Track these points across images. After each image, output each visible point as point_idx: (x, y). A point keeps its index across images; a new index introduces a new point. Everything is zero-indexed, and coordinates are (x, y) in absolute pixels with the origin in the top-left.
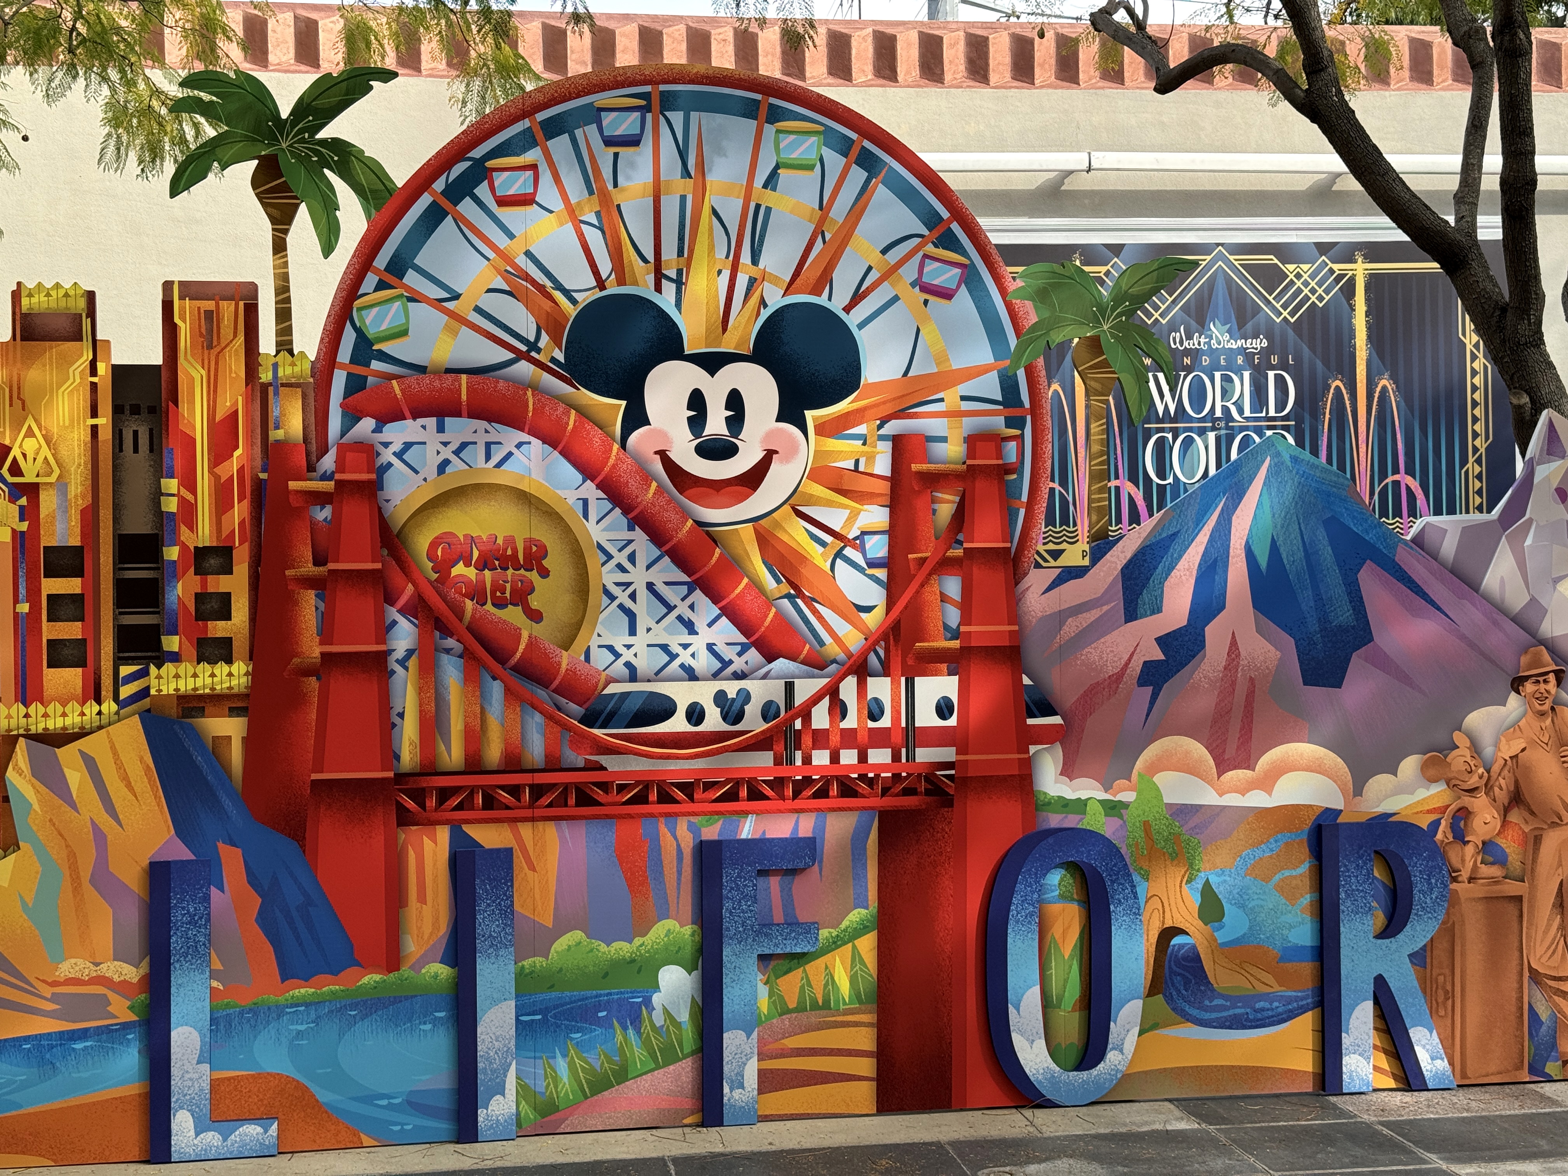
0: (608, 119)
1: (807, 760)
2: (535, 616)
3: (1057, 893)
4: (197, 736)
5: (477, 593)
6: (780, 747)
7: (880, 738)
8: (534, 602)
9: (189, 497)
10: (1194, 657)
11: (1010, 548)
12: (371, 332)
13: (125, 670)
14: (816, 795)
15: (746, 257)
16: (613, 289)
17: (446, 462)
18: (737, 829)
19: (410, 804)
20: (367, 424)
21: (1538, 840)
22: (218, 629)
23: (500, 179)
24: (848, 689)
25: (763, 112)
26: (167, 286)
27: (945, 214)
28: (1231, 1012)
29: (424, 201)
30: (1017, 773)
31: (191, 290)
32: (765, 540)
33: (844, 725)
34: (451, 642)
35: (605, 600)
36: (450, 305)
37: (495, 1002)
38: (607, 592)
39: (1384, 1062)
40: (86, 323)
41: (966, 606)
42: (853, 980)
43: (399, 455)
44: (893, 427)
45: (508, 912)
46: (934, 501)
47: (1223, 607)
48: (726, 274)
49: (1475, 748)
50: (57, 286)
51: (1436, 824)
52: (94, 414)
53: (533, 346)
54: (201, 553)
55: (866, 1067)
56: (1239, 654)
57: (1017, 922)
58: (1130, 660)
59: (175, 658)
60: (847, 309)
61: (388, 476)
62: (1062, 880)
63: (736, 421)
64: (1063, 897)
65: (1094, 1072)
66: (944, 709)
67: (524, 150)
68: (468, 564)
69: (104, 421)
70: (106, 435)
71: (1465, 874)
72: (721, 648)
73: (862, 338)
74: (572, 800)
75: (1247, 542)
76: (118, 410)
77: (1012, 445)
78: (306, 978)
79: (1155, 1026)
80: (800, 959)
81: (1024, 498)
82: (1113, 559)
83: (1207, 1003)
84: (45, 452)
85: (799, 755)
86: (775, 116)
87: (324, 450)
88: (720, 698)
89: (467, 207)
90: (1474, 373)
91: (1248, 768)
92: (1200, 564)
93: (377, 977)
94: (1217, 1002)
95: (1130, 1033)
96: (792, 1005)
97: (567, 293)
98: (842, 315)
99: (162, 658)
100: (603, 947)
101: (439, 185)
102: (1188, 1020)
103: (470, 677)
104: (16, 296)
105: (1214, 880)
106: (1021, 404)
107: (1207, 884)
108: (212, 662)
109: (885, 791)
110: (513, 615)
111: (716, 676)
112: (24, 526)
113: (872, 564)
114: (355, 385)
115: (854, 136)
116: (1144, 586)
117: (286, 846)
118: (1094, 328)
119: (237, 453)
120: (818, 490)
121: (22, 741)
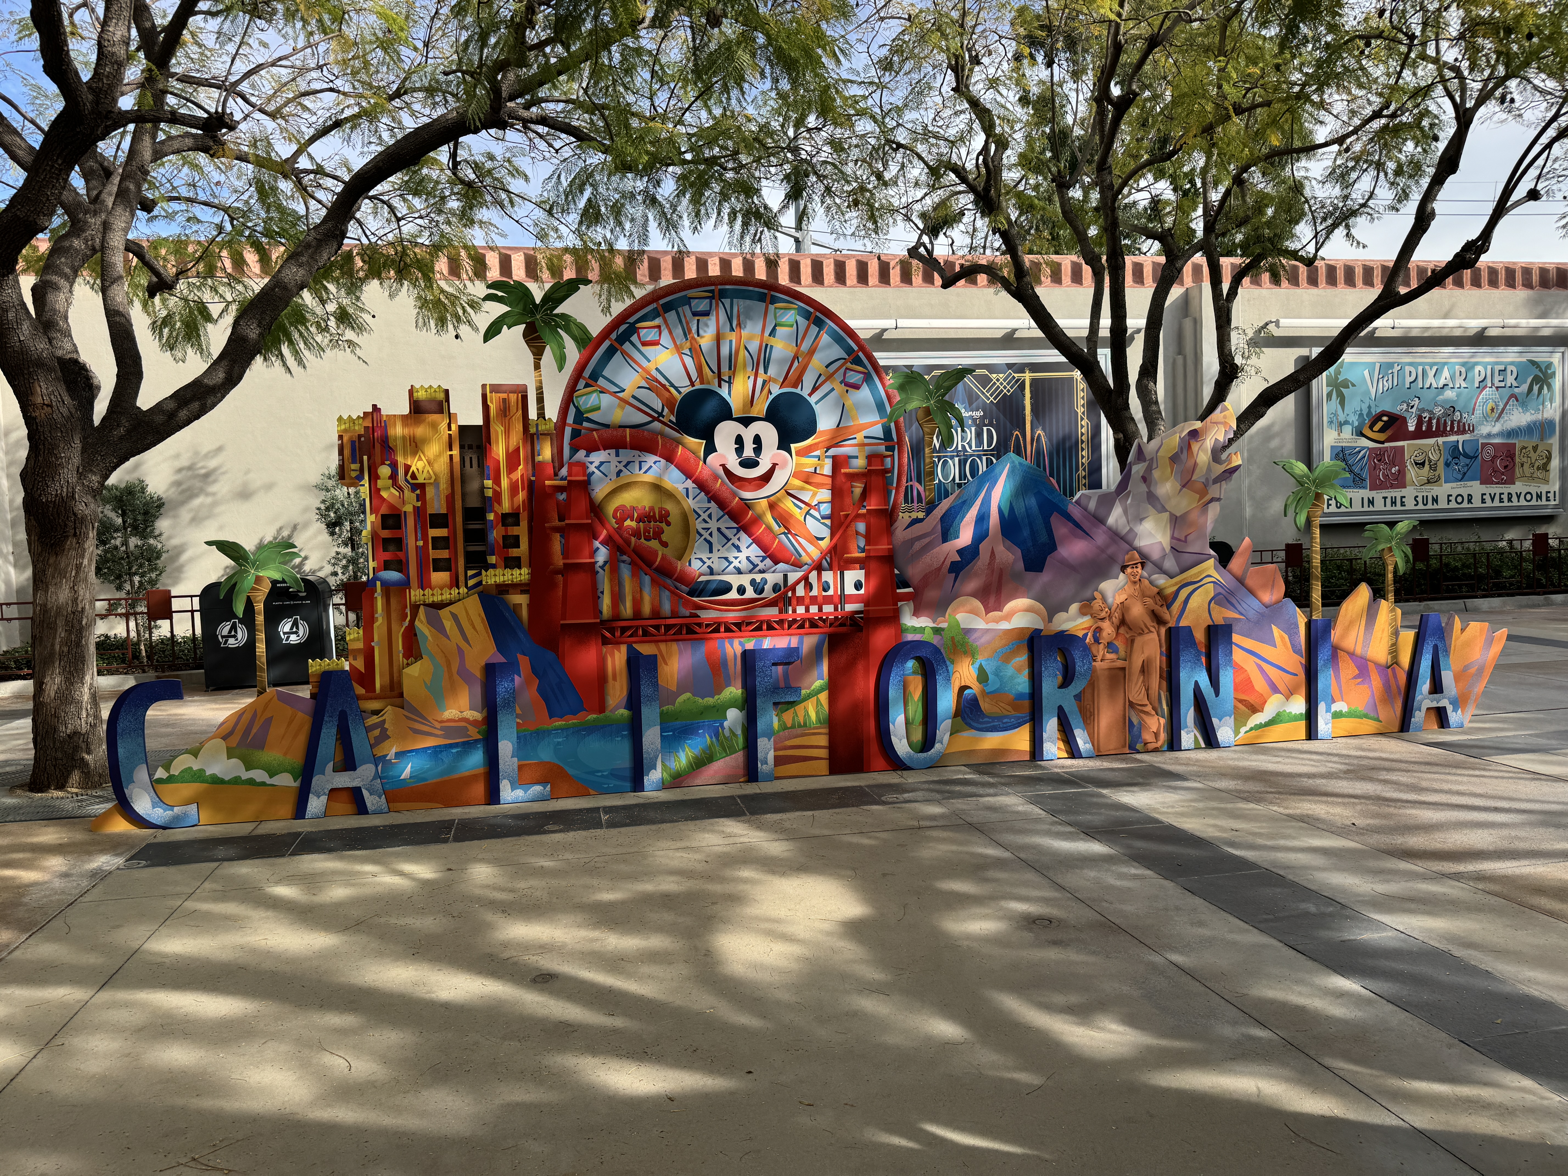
0: (694, 302)
1: (794, 611)
2: (665, 545)
3: (912, 671)
4: (506, 604)
5: (636, 533)
6: (781, 604)
7: (828, 600)
8: (664, 538)
9: (498, 489)
10: (974, 559)
11: (888, 509)
12: (582, 409)
13: (470, 573)
14: (799, 627)
15: (761, 370)
16: (698, 386)
17: (620, 471)
18: (762, 644)
19: (608, 634)
20: (582, 453)
21: (1133, 641)
22: (514, 552)
23: (642, 332)
24: (813, 576)
25: (768, 299)
26: (484, 386)
27: (856, 348)
28: (992, 724)
29: (606, 344)
30: (892, 615)
31: (496, 388)
32: (772, 506)
33: (812, 594)
34: (625, 558)
35: (698, 536)
36: (620, 395)
37: (650, 726)
38: (698, 533)
39: (1061, 745)
40: (445, 405)
41: (868, 537)
42: (817, 713)
43: (598, 468)
44: (832, 451)
45: (655, 685)
46: (852, 487)
47: (988, 535)
48: (752, 378)
49: (1104, 599)
50: (431, 387)
51: (1086, 635)
52: (451, 450)
53: (661, 414)
54: (505, 516)
55: (824, 753)
56: (995, 557)
57: (893, 684)
58: (944, 561)
59: (494, 566)
60: (810, 395)
61: (593, 478)
62: (914, 665)
63: (758, 450)
64: (914, 673)
65: (929, 753)
66: (858, 585)
67: (654, 319)
68: (632, 520)
69: (456, 452)
70: (457, 459)
71: (1099, 658)
72: (753, 559)
73: (817, 408)
74: (684, 631)
75: (999, 504)
76: (462, 447)
77: (889, 459)
78: (561, 717)
79: (958, 731)
80: (792, 704)
82: (936, 513)
83: (981, 720)
84: (428, 468)
85: (790, 609)
86: (774, 300)
87: (562, 466)
88: (753, 582)
89: (627, 346)
90: (1082, 427)
91: (1000, 610)
92: (977, 515)
93: (595, 716)
94: (985, 719)
95: (946, 734)
96: (789, 725)
97: (676, 388)
98: (808, 398)
99: (488, 567)
100: (700, 700)
101: (614, 336)
102: (972, 728)
103: (634, 574)
104: (411, 392)
105: (984, 663)
106: (892, 440)
107: (981, 666)
108: (512, 568)
109: (831, 625)
110: (654, 544)
111: (750, 572)
112: (419, 504)
113: (823, 518)
114: (576, 434)
115: (812, 310)
116: (951, 526)
117: (550, 655)
118: (927, 402)
119: (521, 467)
120: (797, 482)
121: (422, 608)
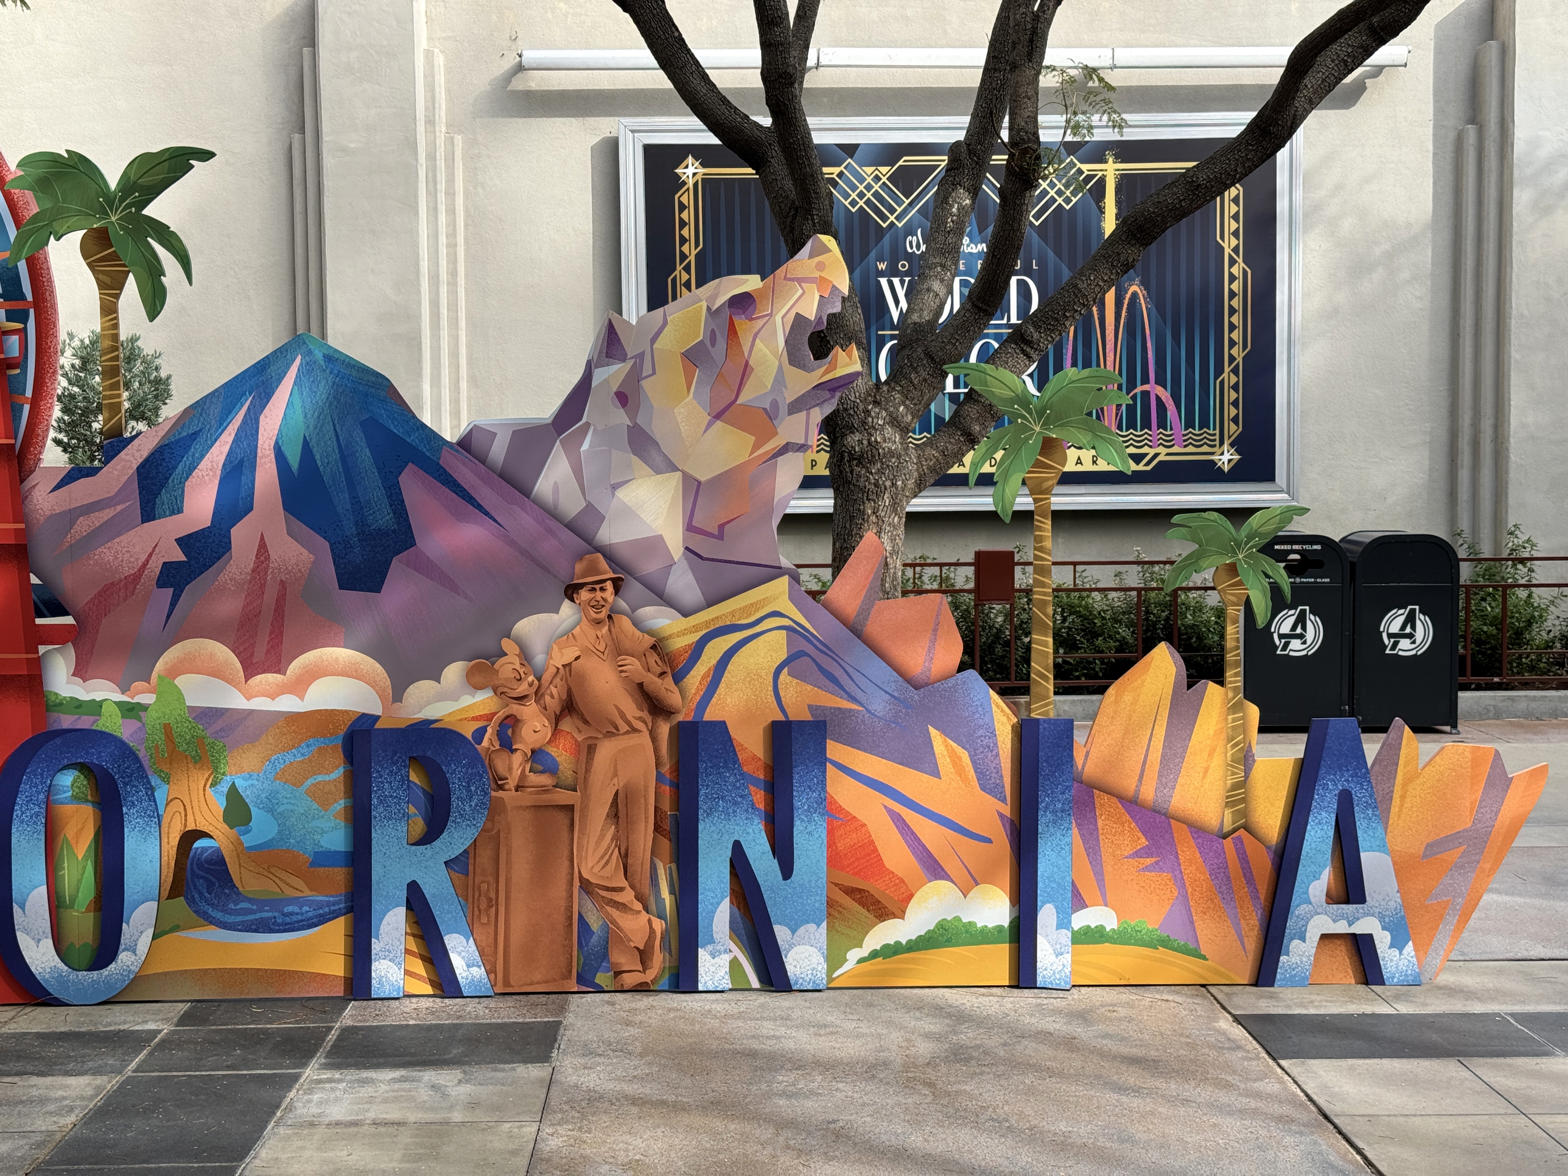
3: (70, 794)
10: (219, 559)
11: (13, 445)
21: (591, 750)
28: (258, 916)
30: (26, 673)
39: (419, 967)
47: (251, 509)
49: (525, 656)
51: (480, 734)
56: (268, 558)
57: (22, 822)
58: (147, 561)
62: (75, 781)
64: (76, 799)
65: (105, 972)
71: (512, 783)
75: (277, 443)
77: (15, 339)
79: (176, 928)
81: (29, 393)
82: (129, 458)
83: (232, 906)
90: (1232, 278)
91: (278, 672)
92: (224, 464)
94: (243, 905)
95: (144, 934)
102: (211, 923)
105: (240, 784)
106: (23, 297)
107: (233, 787)
116: (162, 486)
118: (100, 219)
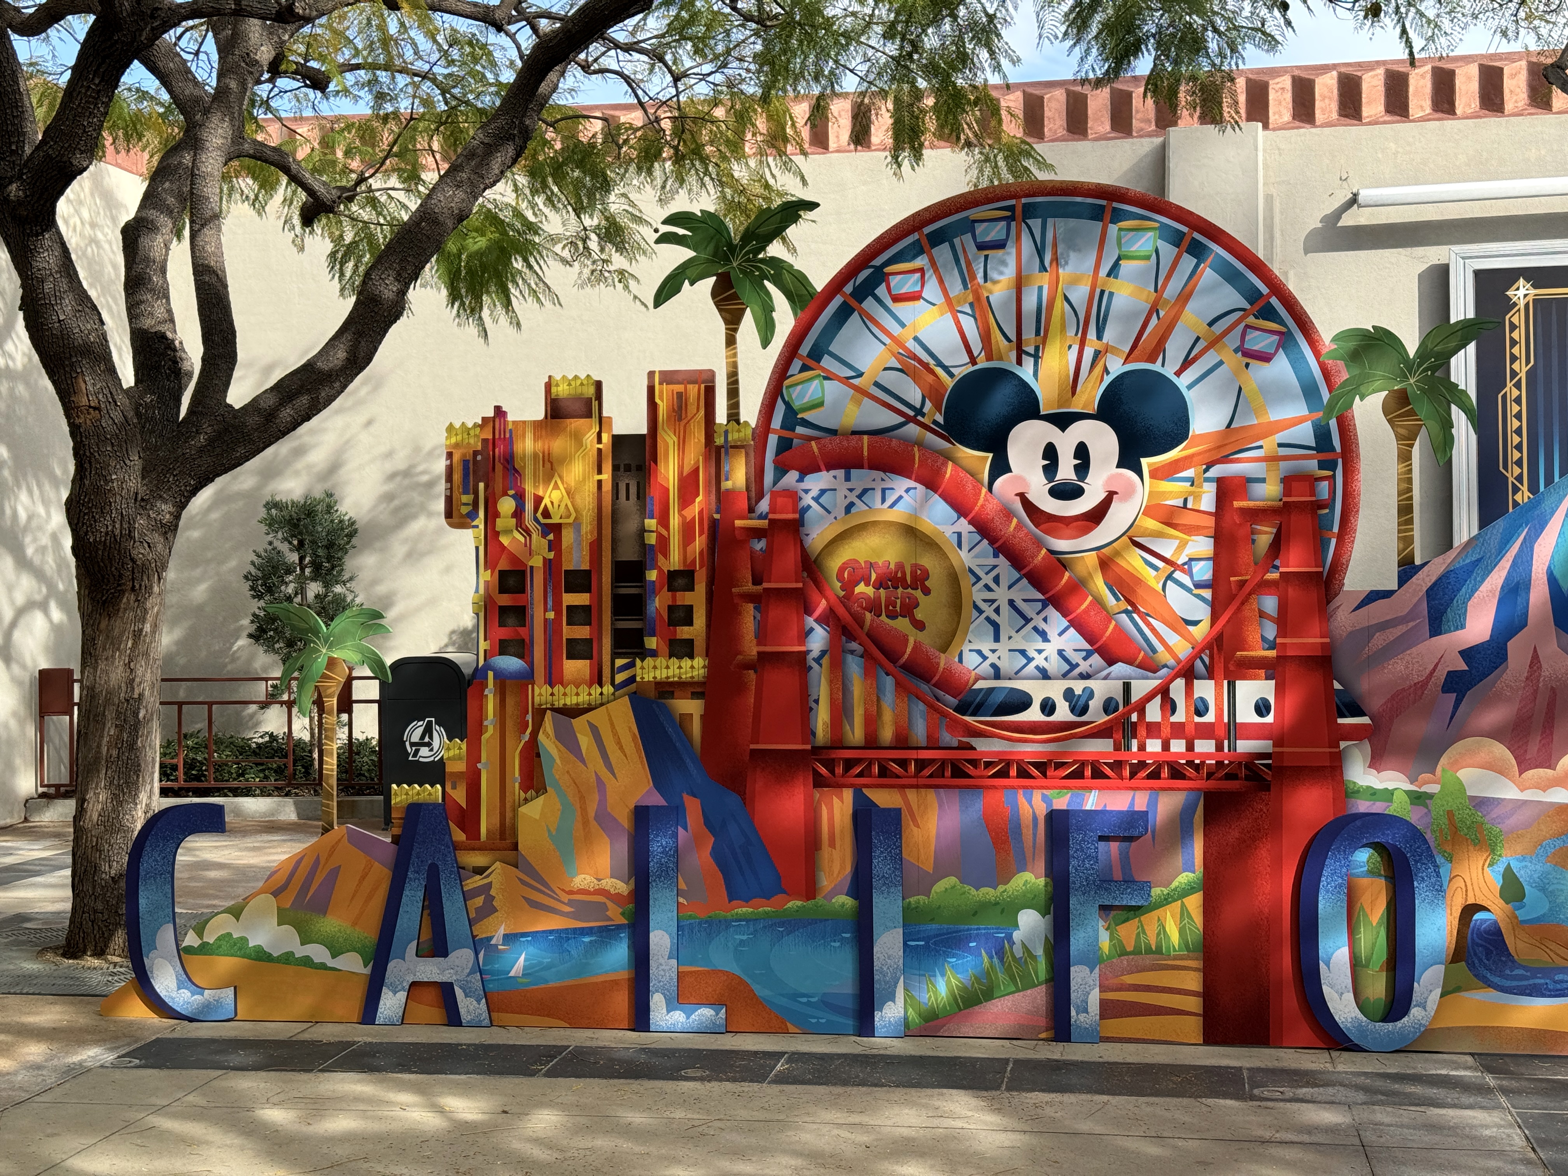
0: (980, 228)
1: (1142, 747)
3: (1365, 869)
4: (668, 713)
5: (874, 606)
6: (1118, 735)
7: (1206, 731)
8: (919, 615)
9: (664, 533)
10: (1496, 668)
11: (1322, 573)
12: (796, 405)
13: (619, 662)
14: (1150, 777)
15: (1092, 334)
16: (982, 364)
17: (852, 504)
18: (1083, 801)
19: (823, 770)
20: (792, 477)
22: (684, 632)
23: (894, 281)
24: (1178, 688)
25: (1108, 216)
26: (651, 374)
27: (1264, 290)
28: (1531, 982)
29: (838, 301)
30: (1328, 764)
31: (668, 377)
32: (1105, 564)
33: (1173, 719)
34: (854, 645)
35: (975, 613)
36: (856, 382)
37: (887, 928)
38: (976, 607)
40: (595, 404)
41: (1282, 621)
42: (1182, 931)
43: (816, 499)
44: (1217, 471)
45: (898, 859)
46: (1253, 532)
47: (1526, 625)
48: (1075, 348)
50: (576, 377)
52: (600, 472)
53: (919, 412)
54: (673, 575)
55: (1194, 1004)
56: (1540, 668)
57: (1327, 891)
58: (1434, 670)
59: (654, 654)
61: (808, 515)
62: (1370, 858)
63: (1083, 469)
64: (1371, 873)
65: (1399, 1024)
66: (1262, 708)
67: (914, 257)
68: (867, 584)
69: (606, 476)
70: (607, 487)
72: (1069, 654)
73: (1190, 396)
74: (948, 773)
75: (1549, 568)
76: (615, 468)
77: (1325, 485)
78: (747, 900)
79: (1458, 989)
80: (1136, 910)
81: (1336, 529)
82: (1418, 582)
83: (1508, 972)
84: (567, 500)
85: (1135, 744)
86: (1117, 216)
87: (760, 496)
88: (1069, 694)
89: (869, 304)
91: (1549, 767)
92: (1502, 587)
93: (799, 903)
94: (1517, 972)
95: (1433, 993)
96: (1130, 949)
97: (946, 369)
98: (1174, 379)
99: (645, 653)
100: (973, 891)
101: (848, 288)
102: (1489, 986)
103: (868, 673)
104: (548, 386)
105: (1515, 866)
106: (1333, 449)
107: (1508, 869)
108: (680, 658)
109: (1210, 776)
110: (902, 624)
111: (1065, 676)
112: (551, 555)
113: (1198, 586)
114: (784, 445)
115: (1185, 229)
116: (1448, 606)
117: (732, 800)
118: (1401, 382)
119: (698, 500)
120: (1151, 524)
121: (549, 712)
